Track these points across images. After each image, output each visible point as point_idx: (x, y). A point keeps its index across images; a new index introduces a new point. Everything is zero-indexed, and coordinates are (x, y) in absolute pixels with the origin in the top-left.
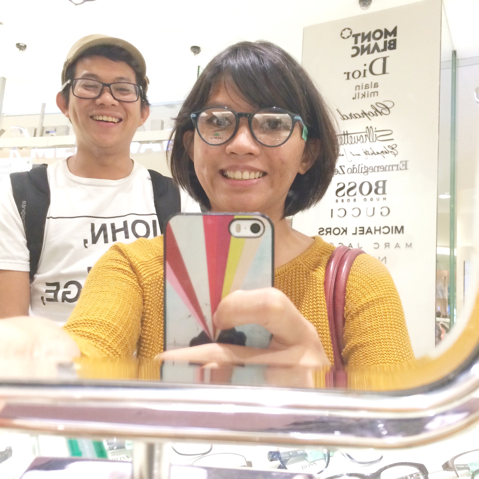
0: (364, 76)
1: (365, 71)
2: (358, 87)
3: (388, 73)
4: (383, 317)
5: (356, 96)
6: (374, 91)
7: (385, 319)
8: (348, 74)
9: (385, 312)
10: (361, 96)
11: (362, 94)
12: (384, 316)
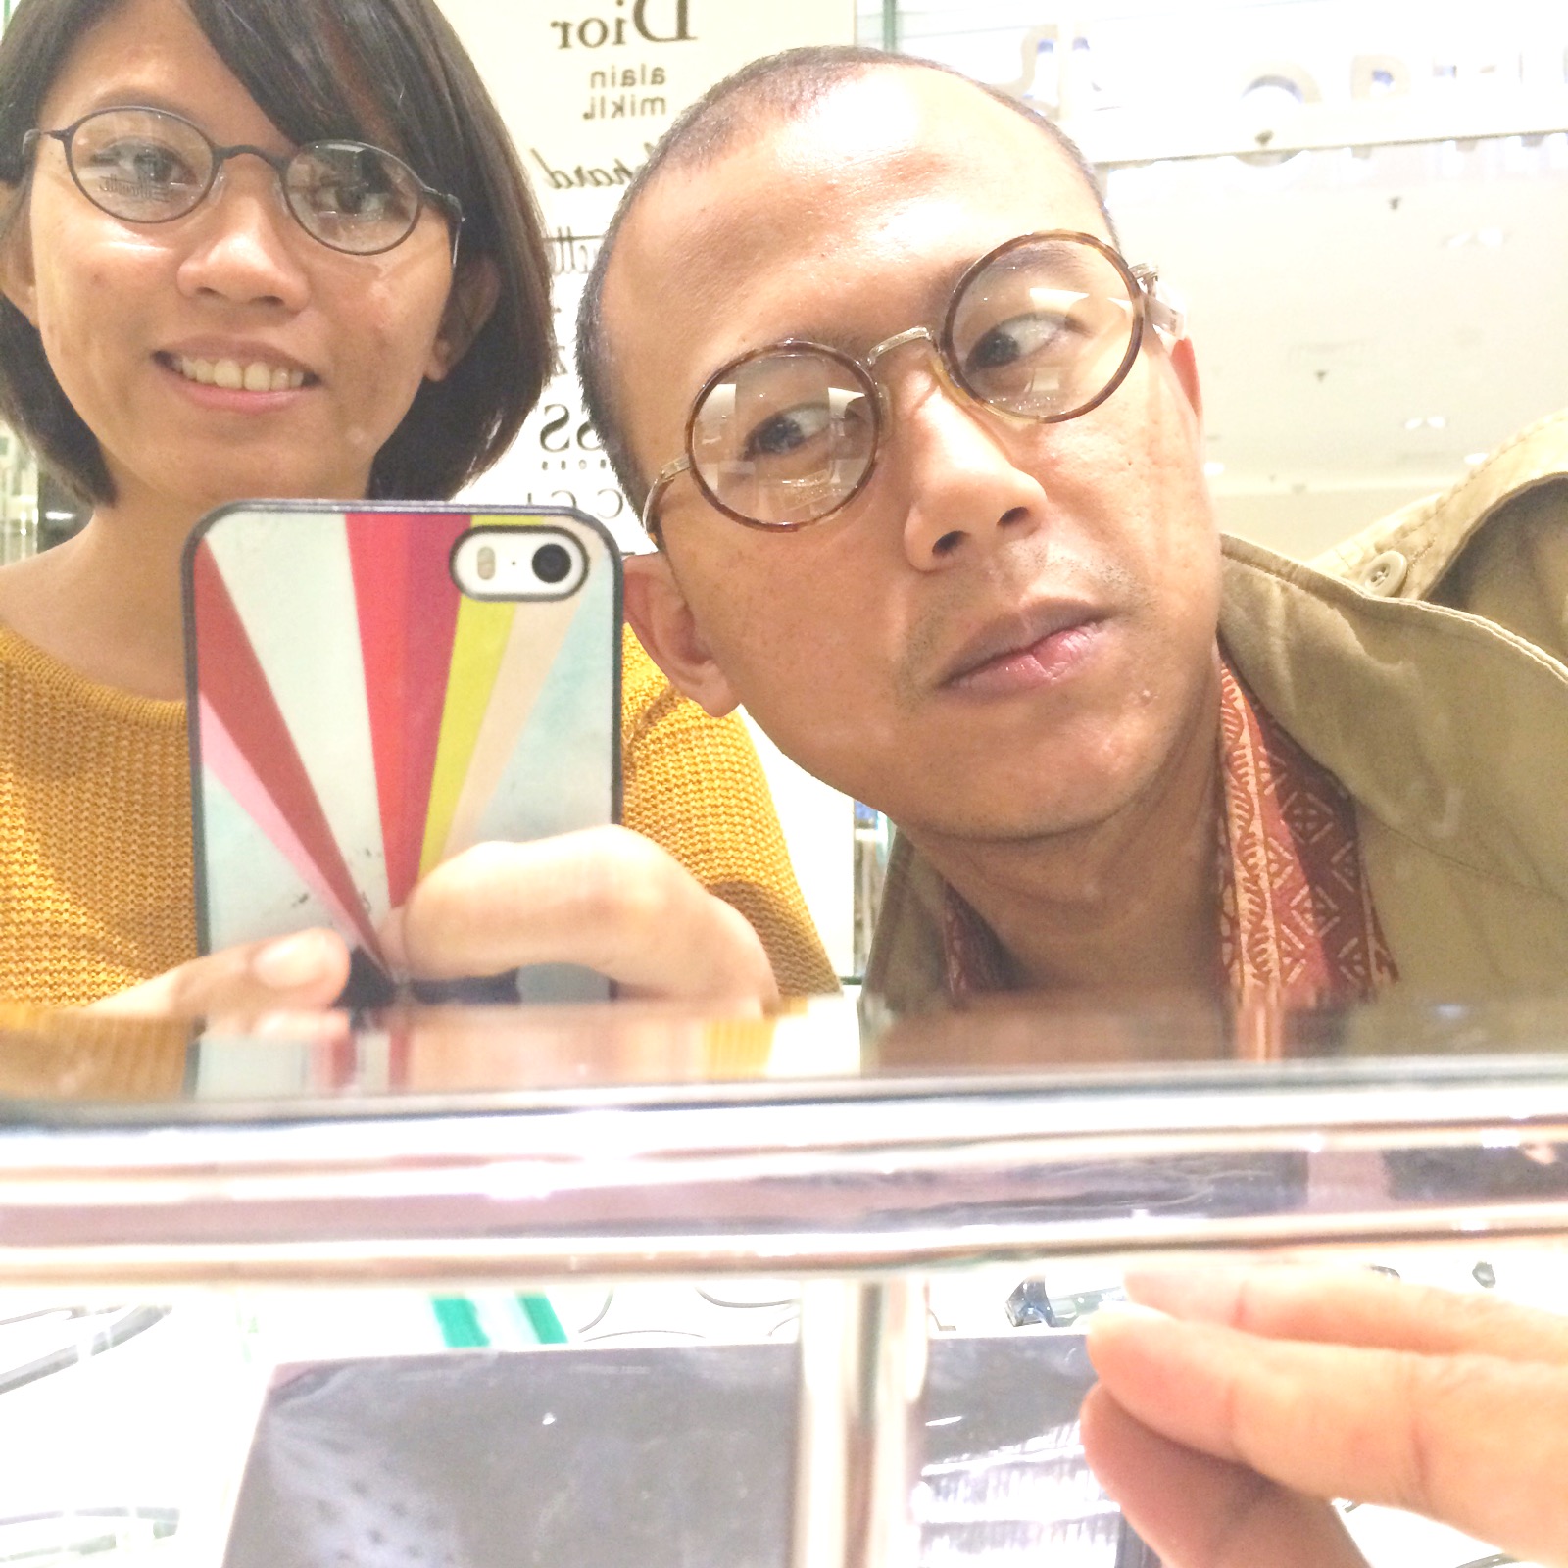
0: (619, 40)
1: (620, 22)
2: (598, 79)
3: (694, 38)
4: (691, 786)
5: (593, 106)
6: (652, 96)
7: (695, 793)
8: (565, 27)
9: (697, 773)
10: (610, 109)
11: (615, 103)
12: (693, 783)
